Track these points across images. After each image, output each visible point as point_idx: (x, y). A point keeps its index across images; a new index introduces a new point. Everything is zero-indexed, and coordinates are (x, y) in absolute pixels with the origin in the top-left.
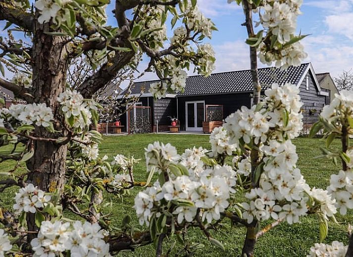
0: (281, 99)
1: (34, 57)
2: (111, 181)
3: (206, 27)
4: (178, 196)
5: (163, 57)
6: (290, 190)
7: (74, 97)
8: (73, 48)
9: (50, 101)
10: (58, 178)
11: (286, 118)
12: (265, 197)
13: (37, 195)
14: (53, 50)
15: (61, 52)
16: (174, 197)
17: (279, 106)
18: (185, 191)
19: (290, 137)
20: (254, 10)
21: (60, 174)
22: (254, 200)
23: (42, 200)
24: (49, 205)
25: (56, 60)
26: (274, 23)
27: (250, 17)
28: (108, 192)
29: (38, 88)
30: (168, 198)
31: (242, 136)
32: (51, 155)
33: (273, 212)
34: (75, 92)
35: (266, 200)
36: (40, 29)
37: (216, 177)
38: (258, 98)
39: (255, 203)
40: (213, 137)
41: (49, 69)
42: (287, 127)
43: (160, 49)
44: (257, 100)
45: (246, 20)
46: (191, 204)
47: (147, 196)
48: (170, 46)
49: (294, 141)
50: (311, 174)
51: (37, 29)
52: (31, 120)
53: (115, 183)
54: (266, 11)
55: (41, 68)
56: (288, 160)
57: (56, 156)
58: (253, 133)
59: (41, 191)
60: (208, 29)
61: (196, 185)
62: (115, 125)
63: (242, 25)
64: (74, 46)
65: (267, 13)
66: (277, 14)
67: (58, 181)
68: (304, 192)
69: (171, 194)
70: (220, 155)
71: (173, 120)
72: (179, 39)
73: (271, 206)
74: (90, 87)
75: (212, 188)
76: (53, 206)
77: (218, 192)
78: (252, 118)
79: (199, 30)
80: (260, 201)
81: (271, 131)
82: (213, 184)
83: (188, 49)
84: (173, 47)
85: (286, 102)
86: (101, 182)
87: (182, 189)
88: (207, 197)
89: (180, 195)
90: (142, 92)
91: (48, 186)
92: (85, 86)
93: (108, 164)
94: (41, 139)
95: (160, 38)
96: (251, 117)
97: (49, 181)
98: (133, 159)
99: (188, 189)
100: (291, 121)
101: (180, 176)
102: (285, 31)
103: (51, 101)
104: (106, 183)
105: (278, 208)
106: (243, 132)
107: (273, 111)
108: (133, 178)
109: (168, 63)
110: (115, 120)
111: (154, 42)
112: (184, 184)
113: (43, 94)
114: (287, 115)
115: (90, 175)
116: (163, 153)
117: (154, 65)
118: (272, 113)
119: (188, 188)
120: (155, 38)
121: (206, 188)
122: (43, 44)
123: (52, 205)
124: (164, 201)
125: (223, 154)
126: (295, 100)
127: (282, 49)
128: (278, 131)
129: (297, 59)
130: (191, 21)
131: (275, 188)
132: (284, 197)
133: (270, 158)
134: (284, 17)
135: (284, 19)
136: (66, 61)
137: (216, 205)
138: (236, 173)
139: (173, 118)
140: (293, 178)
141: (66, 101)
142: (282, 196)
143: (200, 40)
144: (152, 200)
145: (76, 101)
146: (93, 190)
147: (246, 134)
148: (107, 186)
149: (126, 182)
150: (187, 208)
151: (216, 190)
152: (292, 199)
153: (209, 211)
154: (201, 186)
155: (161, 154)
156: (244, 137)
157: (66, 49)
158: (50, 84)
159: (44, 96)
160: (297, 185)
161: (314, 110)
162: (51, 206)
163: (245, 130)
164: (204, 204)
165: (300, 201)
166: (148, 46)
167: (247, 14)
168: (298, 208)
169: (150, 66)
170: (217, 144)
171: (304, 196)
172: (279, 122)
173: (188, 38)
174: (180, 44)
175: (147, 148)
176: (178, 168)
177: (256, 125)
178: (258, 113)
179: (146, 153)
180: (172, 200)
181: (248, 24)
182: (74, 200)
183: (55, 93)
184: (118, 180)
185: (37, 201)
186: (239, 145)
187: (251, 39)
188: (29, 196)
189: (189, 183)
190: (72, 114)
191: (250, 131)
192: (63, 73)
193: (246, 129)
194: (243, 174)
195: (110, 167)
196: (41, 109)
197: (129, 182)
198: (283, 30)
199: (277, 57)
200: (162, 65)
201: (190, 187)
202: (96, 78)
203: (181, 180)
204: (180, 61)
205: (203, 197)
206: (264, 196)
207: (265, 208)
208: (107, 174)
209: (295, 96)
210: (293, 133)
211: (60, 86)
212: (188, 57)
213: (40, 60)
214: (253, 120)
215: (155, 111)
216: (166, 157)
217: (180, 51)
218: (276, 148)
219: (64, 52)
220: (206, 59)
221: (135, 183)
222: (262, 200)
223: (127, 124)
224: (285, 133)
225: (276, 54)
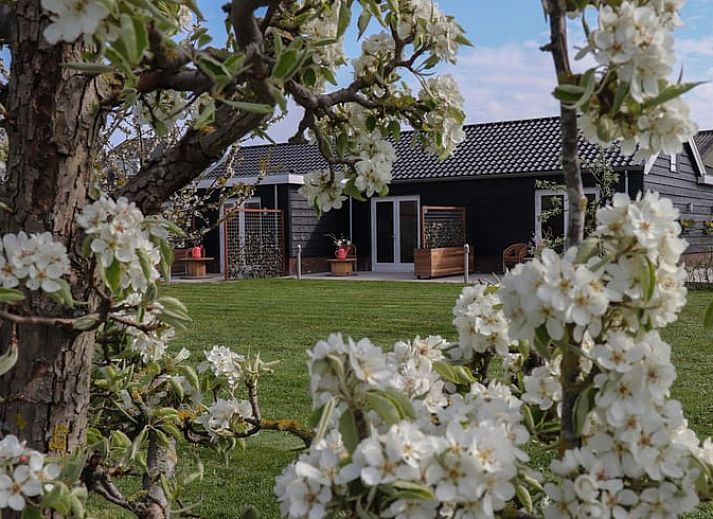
0: (637, 232)
1: (13, 109)
2: (199, 414)
3: (443, 36)
4: (394, 475)
5: (335, 109)
6: (658, 453)
7: (121, 215)
8: (113, 86)
9: (53, 221)
10: (71, 414)
11: (649, 281)
12: (600, 471)
13: (27, 464)
14: (63, 93)
15: (82, 97)
16: (384, 477)
17: (630, 247)
18: (411, 462)
19: (657, 323)
20: (571, 13)
21: (76, 405)
22: (572, 477)
23: (41, 477)
24: (57, 490)
25: (71, 118)
26: (623, 53)
27: (562, 32)
28: (190, 441)
29: (24, 186)
30: (369, 478)
31: (542, 322)
32: (56, 357)
33: (617, 507)
34: (123, 202)
35: (600, 477)
36: (29, 39)
37: (484, 423)
38: (578, 227)
39: (576, 485)
40: (460, 311)
41: (52, 139)
42: (651, 301)
43: (328, 89)
44: (578, 232)
45: (552, 38)
46: (427, 495)
47: (315, 470)
48: (353, 81)
49: (667, 333)
50: (684, 383)
51: (21, 40)
52: (14, 275)
53: (212, 422)
54: (604, 23)
55: (31, 138)
56: (654, 382)
57: (68, 359)
58: (571, 317)
59: (37, 452)
60: (449, 41)
61: (436, 444)
62: (190, 254)
63: (543, 49)
64: (116, 82)
65: (606, 29)
66: (630, 32)
67: (71, 424)
68: (692, 456)
69: (378, 468)
70: (477, 356)
71: (339, 243)
72: (374, 64)
73: (613, 493)
74: (157, 186)
75: (475, 452)
76: (67, 489)
77: (491, 463)
78: (569, 281)
79: (425, 44)
80: (587, 480)
81: (611, 308)
82: (478, 444)
83: (397, 90)
84: (361, 84)
85: (647, 239)
86: (172, 419)
87: (404, 455)
88: (464, 475)
89: (400, 472)
90: (262, 173)
91: (48, 435)
92: (143, 182)
93: (190, 369)
94: (35, 319)
95: (329, 59)
96: (567, 278)
97: (49, 423)
98: (258, 361)
99: (416, 456)
100: (660, 285)
101: (397, 423)
102: (647, 71)
103: (56, 220)
104: (186, 420)
105: (630, 497)
106: (547, 312)
107: (616, 262)
108: (257, 410)
109: (347, 121)
110: (190, 244)
111: (312, 70)
112: (409, 443)
113: (35, 204)
114: (652, 272)
115: (144, 400)
116: (354, 365)
117: (313, 127)
118: (614, 265)
119: (418, 452)
120: (317, 60)
121: (461, 452)
122: (37, 77)
123: (64, 487)
124: (357, 485)
125: (487, 352)
126: (669, 235)
127: (641, 114)
128: (628, 307)
129: (675, 137)
130: (404, 20)
131: (622, 449)
132: (643, 469)
133: (612, 377)
134: (645, 39)
135: (644, 44)
136: (96, 119)
137: (483, 495)
138: (521, 402)
139: (339, 238)
140: (666, 425)
141: (100, 227)
142: (640, 467)
143: (427, 68)
144: (327, 482)
145: (126, 225)
146: (152, 437)
147: (554, 317)
148: (188, 427)
149: (240, 421)
150: (415, 501)
151: (485, 457)
152: (662, 473)
153: (466, 508)
154: (448, 450)
155: (347, 365)
156: (547, 325)
157: (96, 89)
158: (55, 179)
159: (39, 207)
160: (674, 441)
161: (688, 222)
162: (62, 491)
163: (552, 308)
164: (458, 494)
165: (681, 479)
166: (298, 82)
167: (555, 25)
168: (676, 495)
169: (302, 128)
170: (472, 330)
171: (690, 468)
172: (632, 287)
173: (398, 62)
174: (377, 75)
175: (313, 352)
176: (390, 403)
177: (579, 297)
178: (582, 267)
179: (309, 364)
180: (381, 485)
181: (556, 47)
182: (112, 470)
183: (67, 201)
184: (222, 416)
185: (28, 479)
186: (535, 341)
187: (567, 87)
188: (8, 468)
189: (420, 439)
190: (115, 258)
191: (563, 313)
192: (88, 148)
193: (554, 305)
194: (538, 406)
195: (195, 376)
196: (40, 249)
197: (248, 420)
198: (642, 71)
199: (626, 131)
200: (331, 125)
201: (423, 451)
202: (171, 163)
203: (401, 434)
204: (378, 117)
205: (454, 474)
206: (596, 466)
207: (599, 498)
208: (186, 396)
209: (668, 226)
210: (663, 315)
211: (80, 183)
212: (397, 108)
213: (30, 117)
214: (571, 284)
215: (293, 221)
216: (360, 374)
217: (378, 92)
218: (624, 351)
219: (90, 97)
220: (441, 115)
221: (263, 421)
222: (592, 478)
223: (222, 253)
224: (646, 313)
225: (624, 123)
